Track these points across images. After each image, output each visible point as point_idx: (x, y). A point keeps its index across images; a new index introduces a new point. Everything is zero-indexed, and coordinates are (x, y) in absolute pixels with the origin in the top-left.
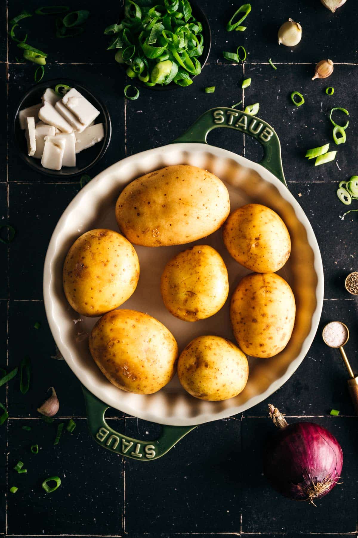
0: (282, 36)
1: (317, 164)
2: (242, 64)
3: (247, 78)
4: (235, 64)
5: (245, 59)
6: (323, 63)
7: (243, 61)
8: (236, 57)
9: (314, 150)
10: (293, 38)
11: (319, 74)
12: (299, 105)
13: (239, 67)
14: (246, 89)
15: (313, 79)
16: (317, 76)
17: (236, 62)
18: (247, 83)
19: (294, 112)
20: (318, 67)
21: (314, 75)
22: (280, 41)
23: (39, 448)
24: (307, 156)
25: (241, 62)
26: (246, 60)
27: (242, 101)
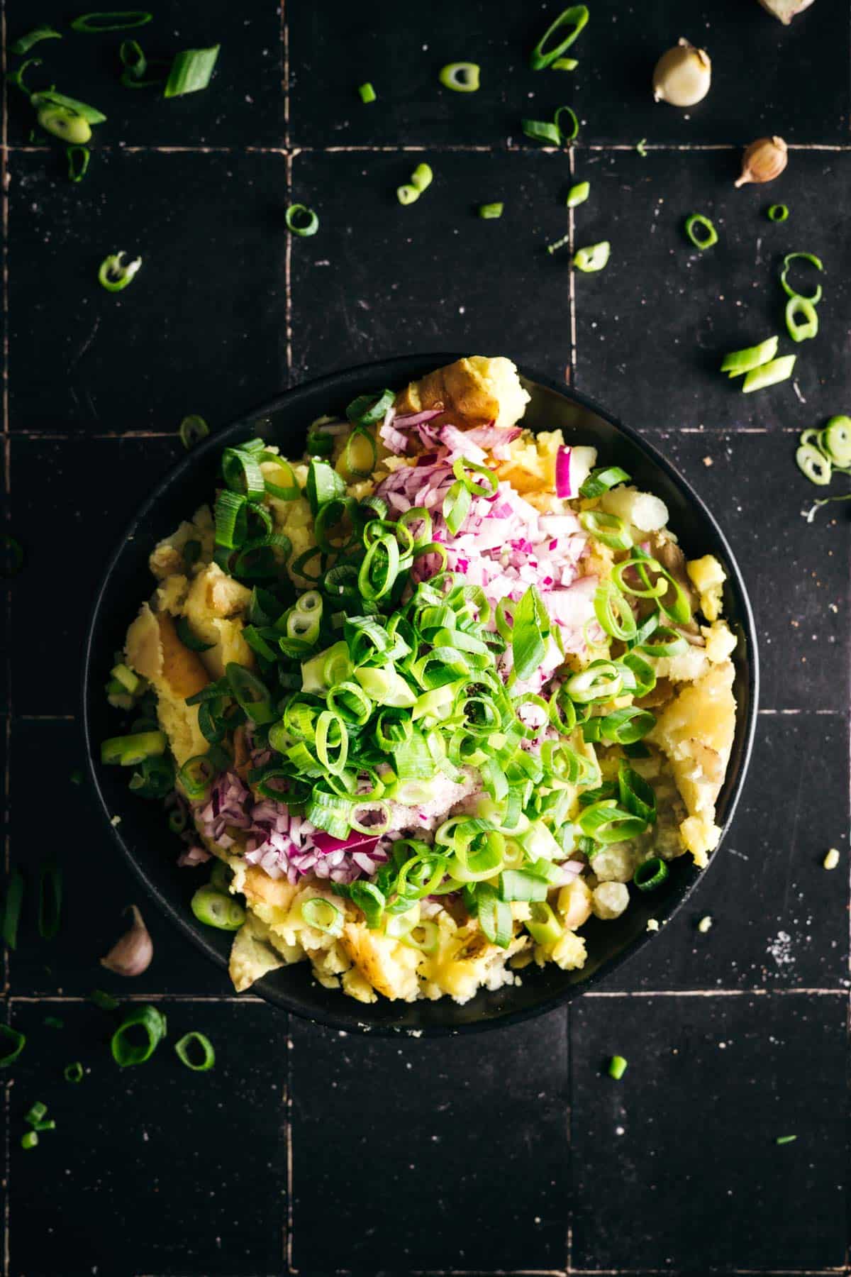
0: (662, 80)
1: (748, 388)
2: (568, 148)
3: (578, 182)
4: (549, 150)
5: (574, 136)
6: (760, 146)
7: (571, 141)
8: (553, 133)
9: (742, 354)
10: (690, 85)
11: (753, 173)
12: (704, 246)
13: (561, 157)
14: (577, 208)
15: (739, 184)
16: (746, 178)
17: (552, 144)
18: (580, 194)
19: (692, 262)
20: (749, 156)
21: (739, 175)
22: (659, 95)
23: (84, 1071)
24: (725, 369)
25: (564, 144)
26: (577, 139)
27: (566, 239)
